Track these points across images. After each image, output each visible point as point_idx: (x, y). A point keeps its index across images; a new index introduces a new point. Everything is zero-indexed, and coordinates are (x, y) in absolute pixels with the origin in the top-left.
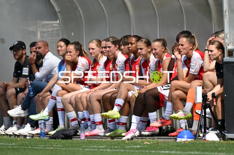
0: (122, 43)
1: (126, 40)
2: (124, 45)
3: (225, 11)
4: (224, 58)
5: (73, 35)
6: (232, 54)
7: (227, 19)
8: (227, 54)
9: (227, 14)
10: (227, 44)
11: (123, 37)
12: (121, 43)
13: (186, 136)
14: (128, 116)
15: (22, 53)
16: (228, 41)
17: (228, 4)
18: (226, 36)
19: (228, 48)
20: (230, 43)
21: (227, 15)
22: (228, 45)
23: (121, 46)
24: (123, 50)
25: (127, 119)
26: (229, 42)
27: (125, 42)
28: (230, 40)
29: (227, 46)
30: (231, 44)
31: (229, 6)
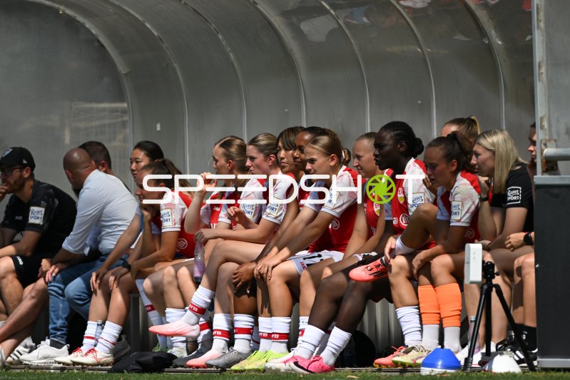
0: (283, 144)
1: (292, 138)
2: (286, 150)
3: (539, 63)
4: (535, 176)
5: (159, 129)
6: (555, 168)
7: (543, 82)
8: (542, 168)
9: (543, 70)
10: (543, 142)
11: (285, 131)
12: (280, 144)
13: (440, 363)
14: (290, 316)
15: (21, 177)
16: (546, 135)
17: (547, 48)
18: (541, 124)
19: (544, 152)
20: (549, 140)
21: (542, 73)
22: (545, 145)
23: (280, 150)
24: (283, 161)
25: (290, 323)
26: (547, 138)
27: (290, 141)
28: (551, 134)
29: (543, 147)
30: (553, 142)
31: (547, 52)
